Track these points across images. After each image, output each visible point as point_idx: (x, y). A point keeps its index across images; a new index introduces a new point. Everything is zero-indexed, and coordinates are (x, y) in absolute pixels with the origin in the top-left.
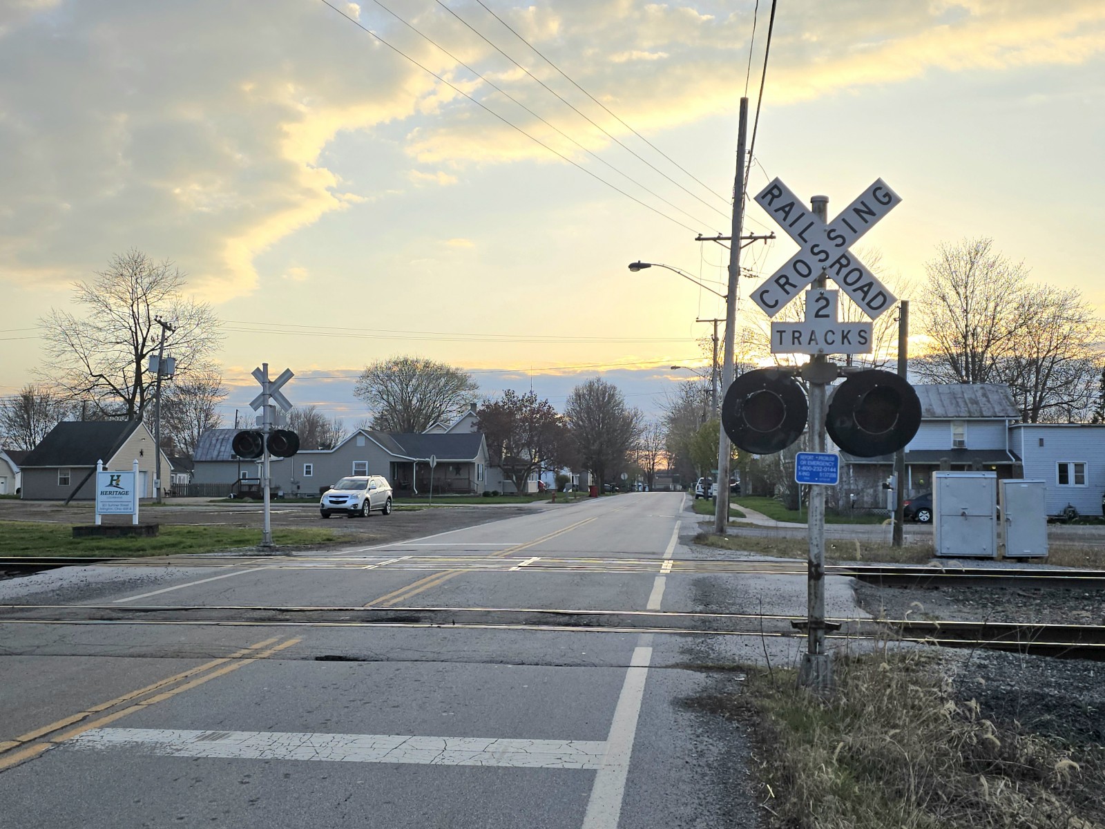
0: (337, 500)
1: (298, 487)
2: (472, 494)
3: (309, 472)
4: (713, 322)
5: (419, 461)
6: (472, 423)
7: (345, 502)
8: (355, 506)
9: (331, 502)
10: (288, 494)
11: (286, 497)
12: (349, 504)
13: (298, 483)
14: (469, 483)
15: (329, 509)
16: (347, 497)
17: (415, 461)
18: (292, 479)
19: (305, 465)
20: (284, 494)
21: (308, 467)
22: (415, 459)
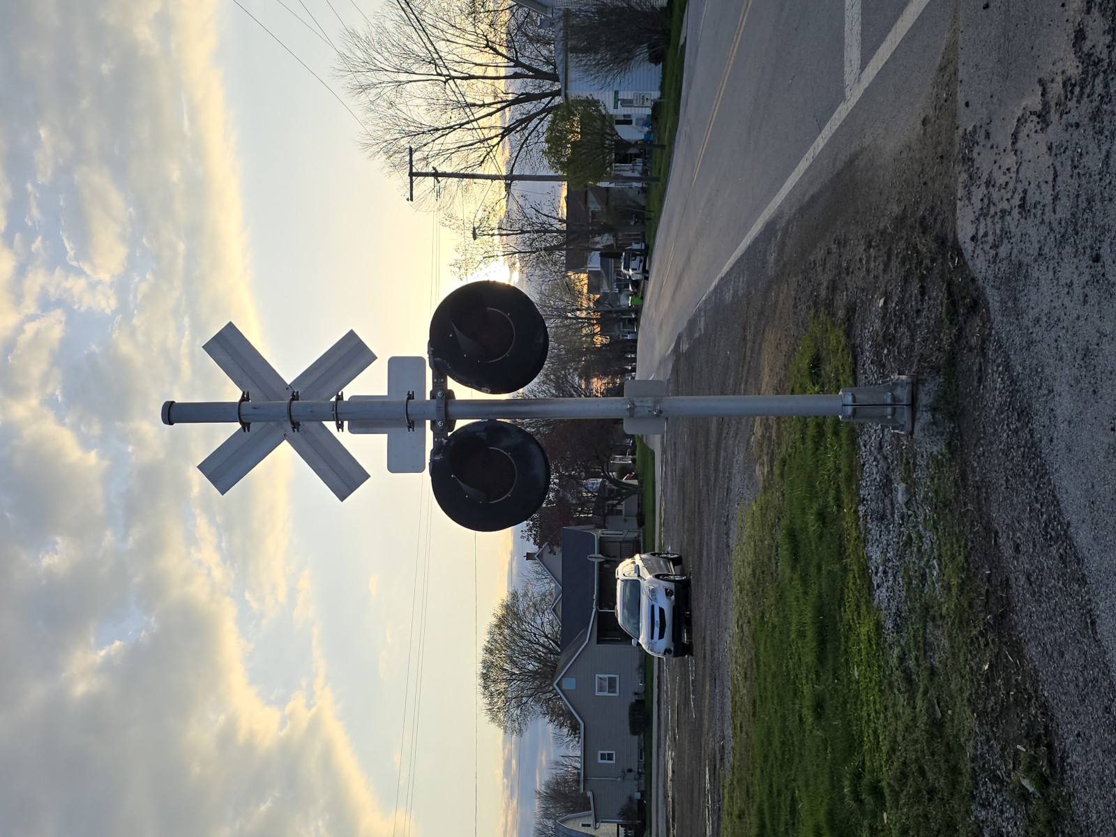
0: (657, 625)
1: (630, 771)
2: (641, 539)
3: (610, 757)
4: (414, 178)
5: (596, 605)
6: (550, 553)
7: (661, 610)
8: (668, 593)
9: (661, 636)
10: (639, 786)
11: (643, 788)
12: (665, 603)
13: (623, 772)
14: (627, 542)
15: (673, 640)
16: (653, 607)
17: (597, 611)
18: (619, 779)
19: (600, 761)
20: (638, 791)
21: (603, 757)
22: (594, 610)
